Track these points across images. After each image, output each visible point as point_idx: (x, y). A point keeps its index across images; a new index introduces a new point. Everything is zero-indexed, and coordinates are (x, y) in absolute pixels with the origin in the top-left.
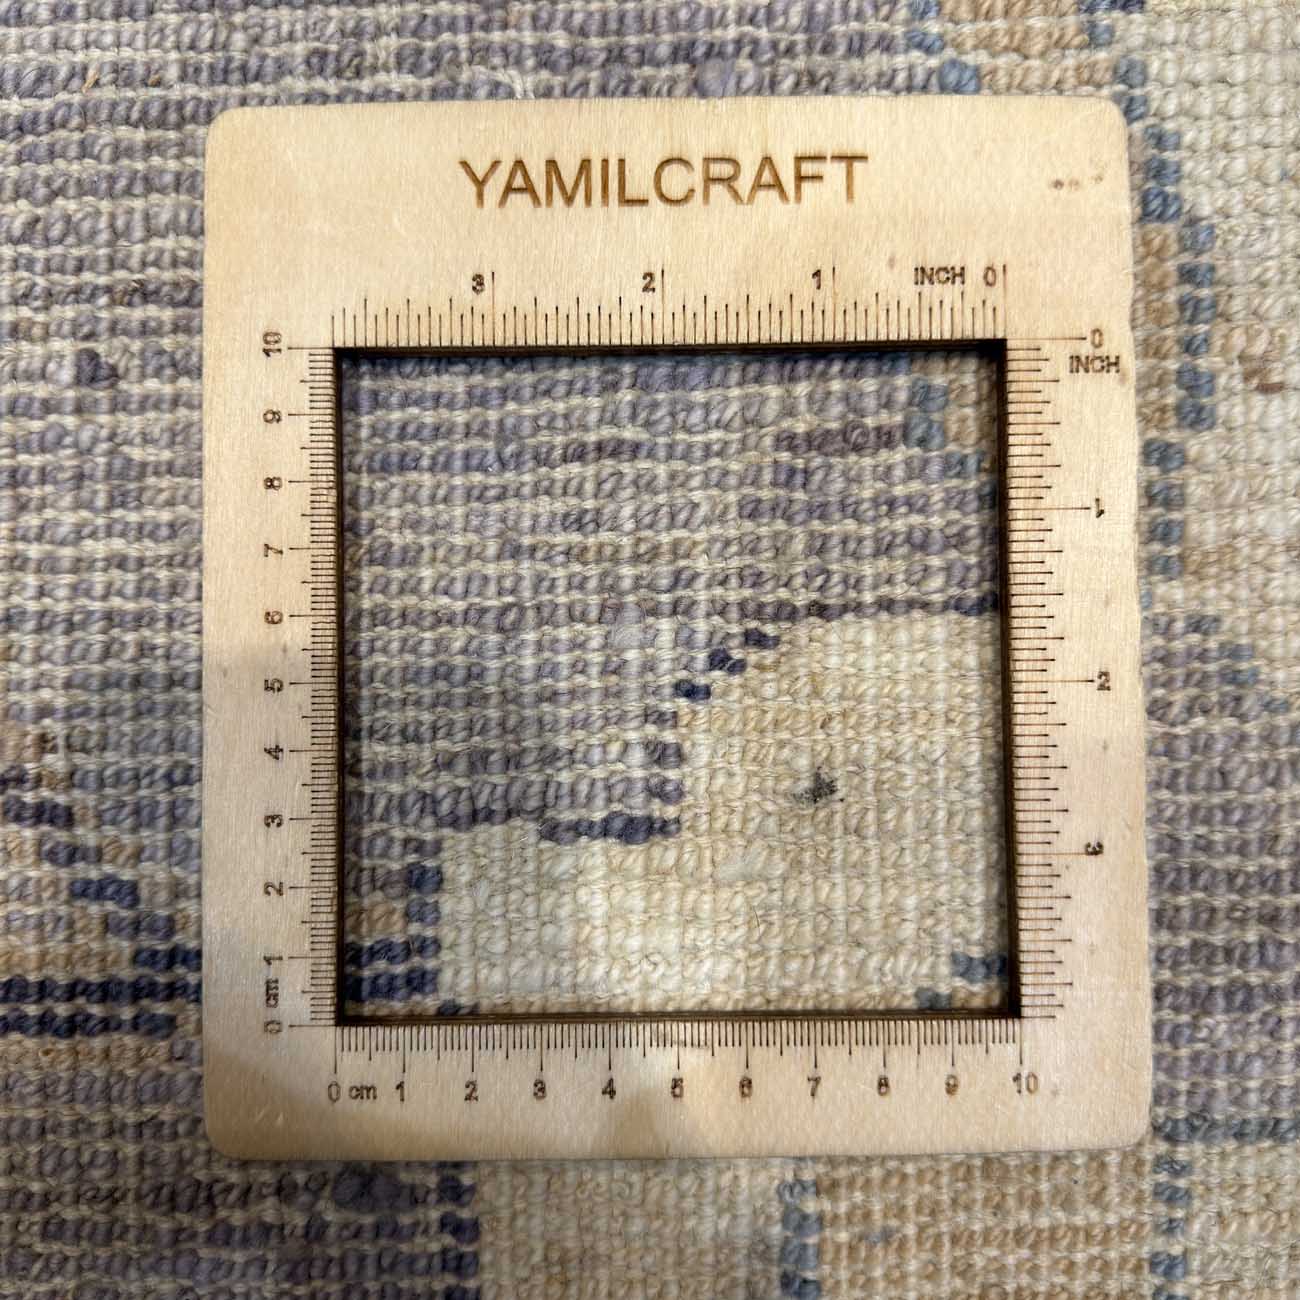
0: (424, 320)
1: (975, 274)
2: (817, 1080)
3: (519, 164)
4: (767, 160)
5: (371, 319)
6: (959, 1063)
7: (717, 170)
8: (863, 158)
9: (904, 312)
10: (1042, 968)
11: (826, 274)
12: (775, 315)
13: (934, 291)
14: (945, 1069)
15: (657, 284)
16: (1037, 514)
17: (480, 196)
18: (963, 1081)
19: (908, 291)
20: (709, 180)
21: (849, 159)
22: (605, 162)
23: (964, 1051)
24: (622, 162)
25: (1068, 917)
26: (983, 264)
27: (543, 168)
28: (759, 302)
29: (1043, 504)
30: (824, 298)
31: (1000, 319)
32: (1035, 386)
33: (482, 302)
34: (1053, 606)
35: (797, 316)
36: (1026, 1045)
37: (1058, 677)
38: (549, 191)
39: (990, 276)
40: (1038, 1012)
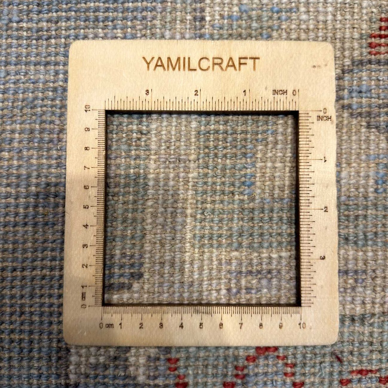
0: (132, 102)
1: (290, 92)
2: (242, 324)
3: (160, 58)
4: (231, 59)
5: (116, 102)
6: (283, 319)
7: (216, 61)
8: (258, 58)
9: (269, 102)
10: (307, 292)
11: (247, 91)
12: (233, 103)
13: (278, 97)
14: (279, 321)
15: (199, 93)
16: (307, 161)
17: (148, 67)
18: (284, 324)
19: (271, 97)
20: (214, 64)
21: (255, 59)
22: (184, 58)
23: (284, 316)
24: (189, 58)
25: (315, 277)
26: (292, 89)
27: (166, 59)
28: (228, 99)
29: (309, 158)
30: (247, 98)
31: (297, 105)
32: (307, 124)
33: (148, 97)
34: (312, 187)
35: (239, 103)
36: (303, 315)
37: (313, 208)
38: (168, 66)
39: (294, 93)
40: (306, 305)
